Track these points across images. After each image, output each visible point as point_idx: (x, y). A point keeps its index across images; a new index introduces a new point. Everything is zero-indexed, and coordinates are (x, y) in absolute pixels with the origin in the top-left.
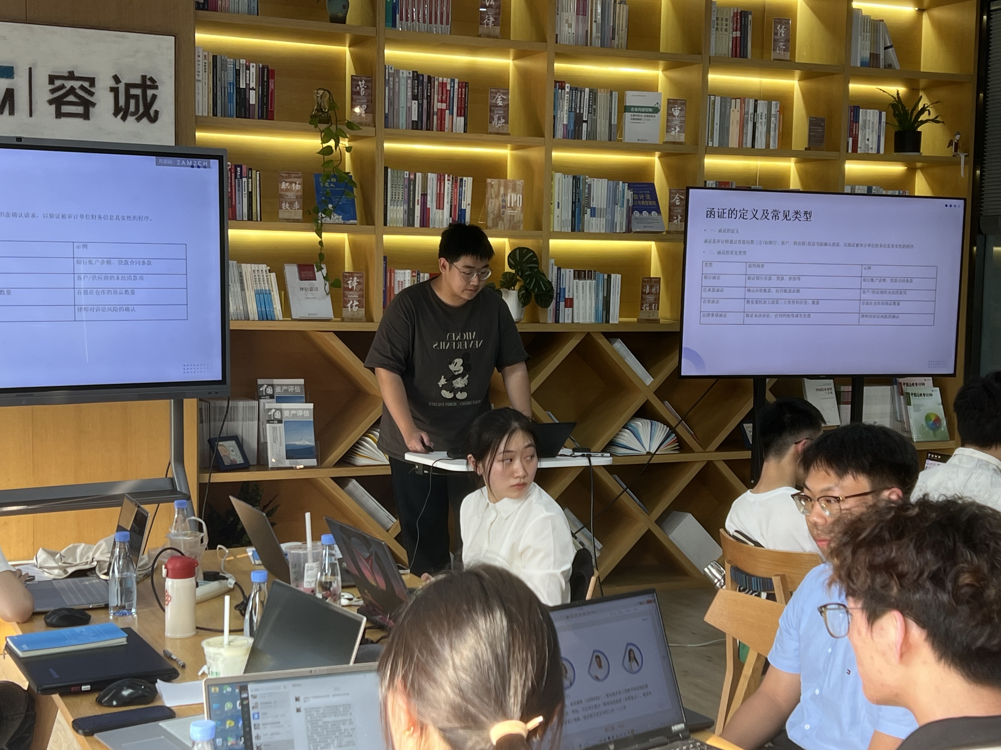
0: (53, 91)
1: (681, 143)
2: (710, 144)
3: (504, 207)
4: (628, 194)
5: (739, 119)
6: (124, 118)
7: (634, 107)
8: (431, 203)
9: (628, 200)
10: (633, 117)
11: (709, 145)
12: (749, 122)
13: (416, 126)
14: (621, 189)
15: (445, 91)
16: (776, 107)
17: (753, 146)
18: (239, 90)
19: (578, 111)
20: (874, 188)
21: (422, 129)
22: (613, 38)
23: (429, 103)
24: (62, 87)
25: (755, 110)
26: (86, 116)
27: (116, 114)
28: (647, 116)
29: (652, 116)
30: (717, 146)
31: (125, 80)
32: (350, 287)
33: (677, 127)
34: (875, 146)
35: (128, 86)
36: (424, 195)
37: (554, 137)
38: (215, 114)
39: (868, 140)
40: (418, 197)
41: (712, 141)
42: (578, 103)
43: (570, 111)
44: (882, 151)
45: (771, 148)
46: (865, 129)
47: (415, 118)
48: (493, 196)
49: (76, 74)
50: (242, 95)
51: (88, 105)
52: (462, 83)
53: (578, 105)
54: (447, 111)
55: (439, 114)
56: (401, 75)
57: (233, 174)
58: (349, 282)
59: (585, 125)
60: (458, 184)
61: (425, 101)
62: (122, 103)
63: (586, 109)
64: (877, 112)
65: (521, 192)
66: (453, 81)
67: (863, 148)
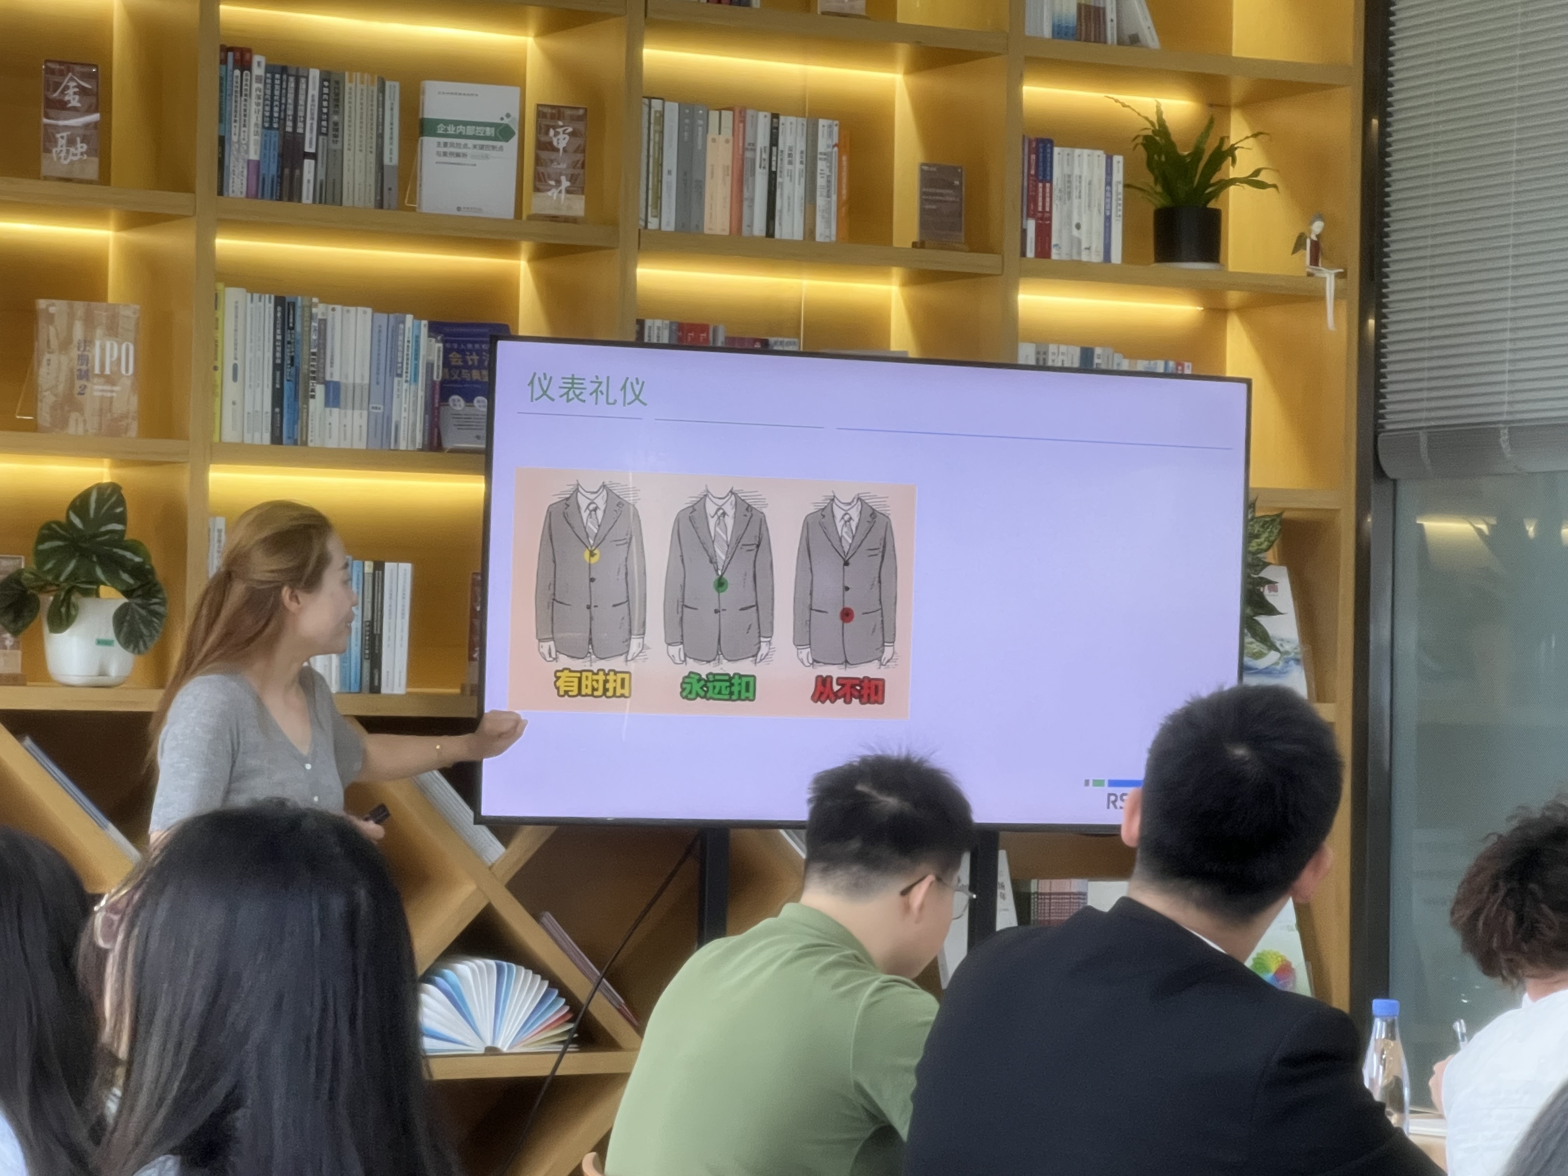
1: (573, 220)
2: (653, 224)
3: (85, 375)
4: (429, 348)
5: (729, 163)
7: (447, 122)
9: (430, 367)
10: (442, 149)
11: (650, 226)
12: (758, 170)
14: (408, 335)
16: (830, 134)
17: (770, 233)
19: (289, 129)
20: (1098, 351)
25: (774, 141)
28: (482, 147)
29: (494, 147)
30: (671, 228)
33: (563, 178)
34: (1097, 244)
37: (221, 192)
39: (1078, 226)
41: (659, 215)
42: (290, 107)
43: (268, 124)
44: (1116, 256)
45: (819, 238)
46: (1070, 198)
48: (54, 343)
53: (290, 112)
59: (308, 164)
63: (312, 123)
64: (1099, 156)
67: (1065, 249)
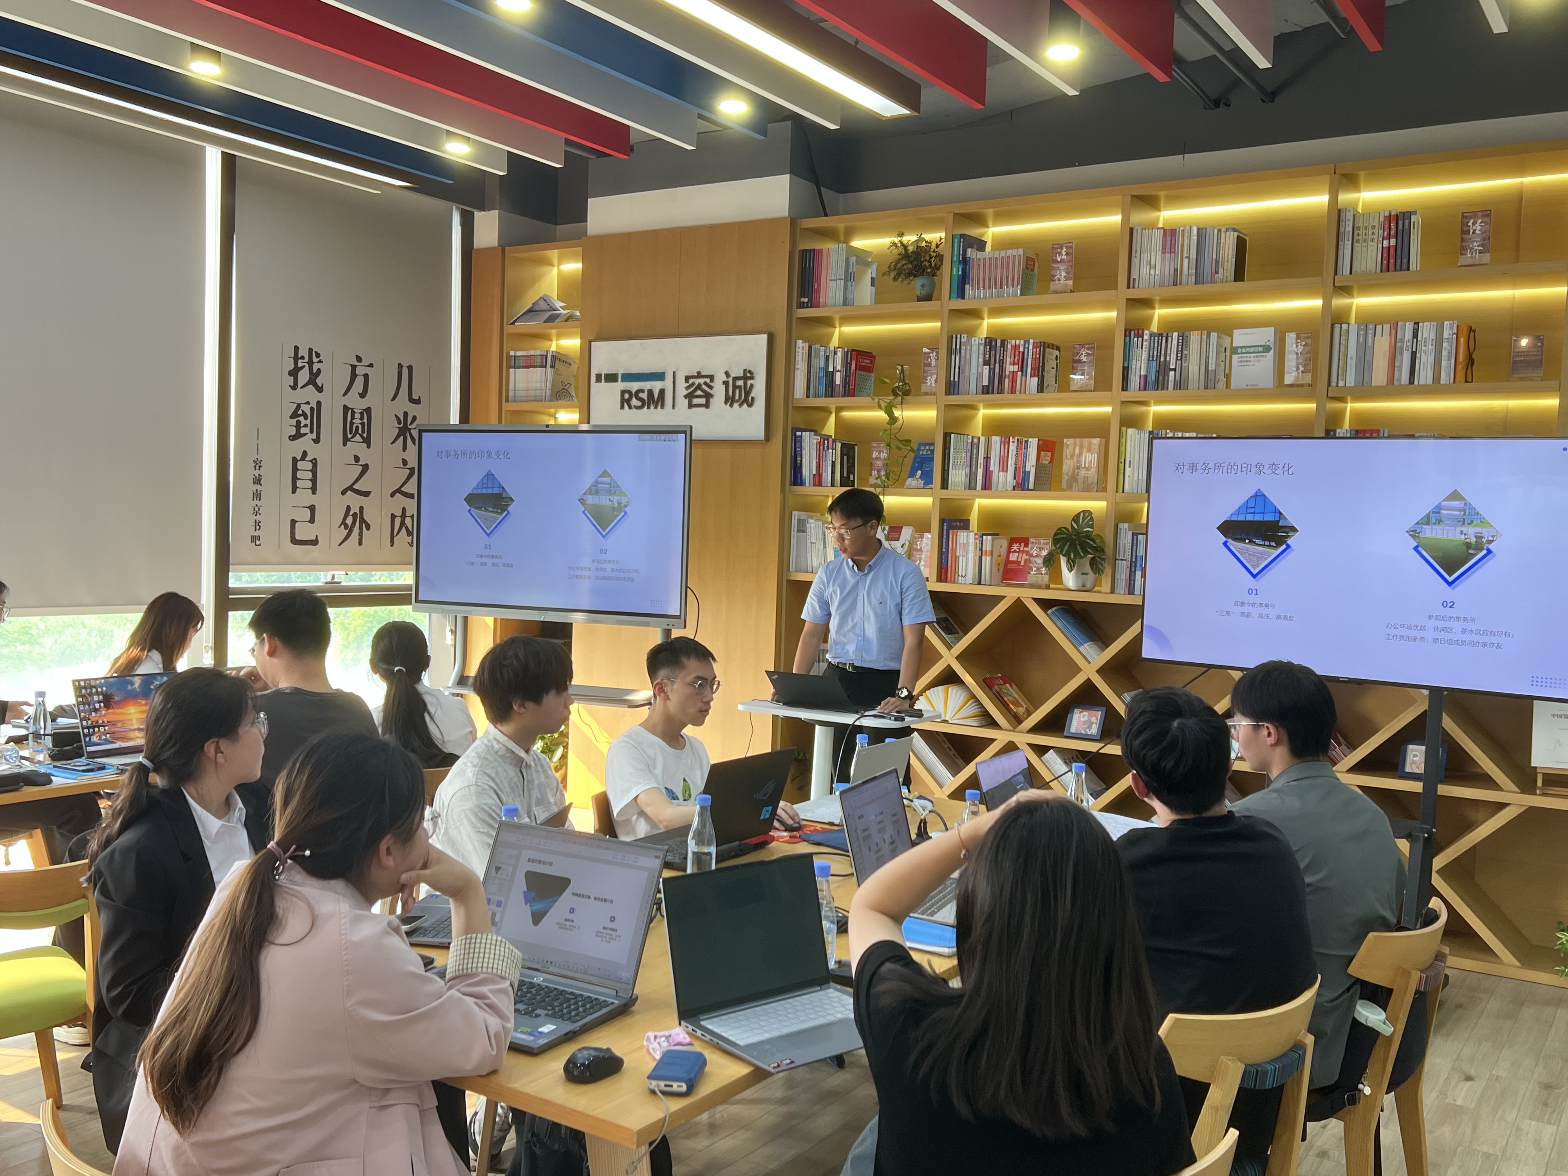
0: (687, 388)
1: (1305, 385)
2: (1341, 384)
3: (1079, 468)
5: (1389, 349)
6: (731, 405)
7: (1242, 347)
8: (994, 466)
10: (1240, 359)
11: (1339, 385)
12: (1405, 352)
13: (986, 390)
15: (1017, 353)
16: (1450, 328)
17: (1411, 382)
18: (827, 372)
19: (1162, 359)
21: (993, 393)
22: (1217, 272)
23: (1002, 368)
24: (693, 384)
25: (1415, 335)
26: (707, 405)
27: (726, 403)
28: (1257, 357)
29: (1262, 356)
30: (1352, 384)
31: (733, 375)
32: (919, 548)
33: (1300, 366)
35: (735, 379)
36: (987, 458)
37: (1124, 390)
38: (808, 396)
40: (981, 460)
41: (1344, 379)
42: (1163, 351)
43: (1150, 359)
45: (1442, 382)
47: (985, 383)
48: (1069, 456)
49: (703, 374)
50: (830, 376)
51: (708, 396)
52: (1037, 343)
53: (1162, 353)
54: (1019, 373)
55: (1011, 375)
56: (973, 343)
57: (822, 447)
58: (918, 543)
59: (1172, 373)
60: (1023, 446)
61: (997, 365)
62: (731, 393)
63: (1174, 356)
65: (1096, 450)
66: (1027, 342)
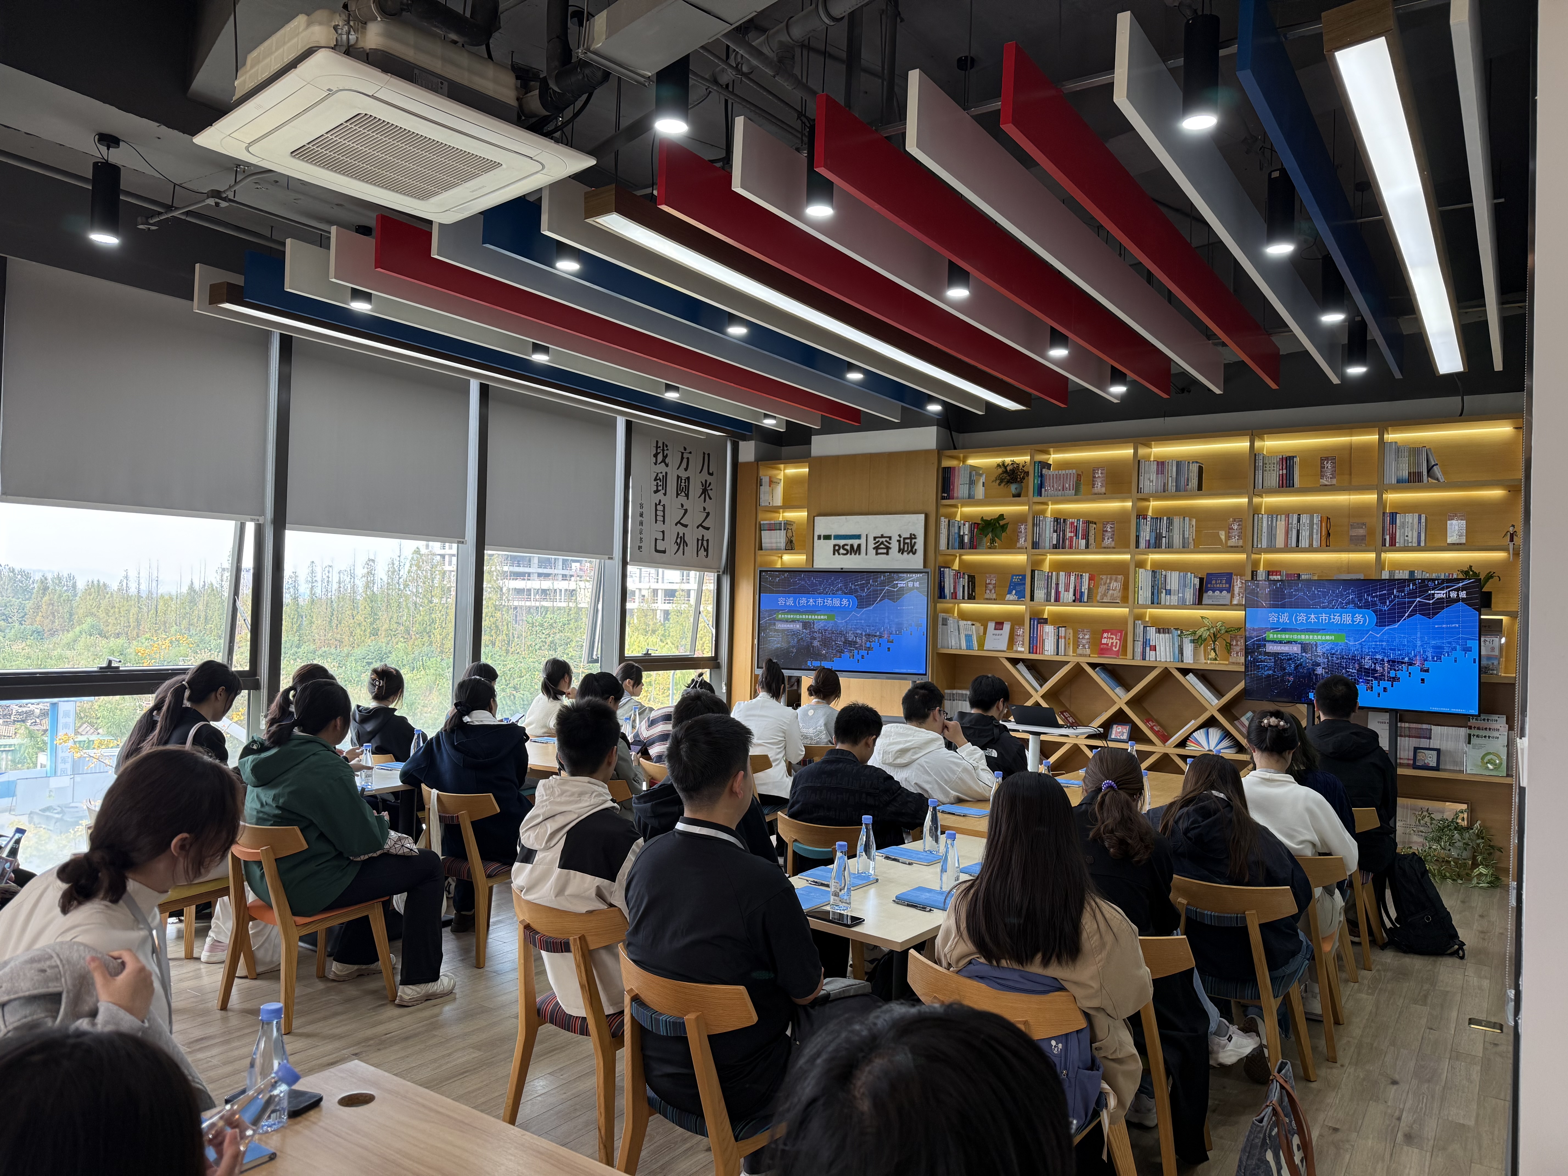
0: (875, 544)
1: (1240, 547)
2: (1259, 546)
4: (1195, 580)
5: (1285, 528)
6: (902, 553)
8: (1061, 588)
9: (1195, 584)
12: (1294, 529)
13: (1055, 547)
14: (1189, 577)
15: (1073, 526)
16: (1316, 514)
17: (1298, 546)
18: (959, 535)
19: (1158, 531)
20: (1416, 571)
21: (1059, 548)
22: (1188, 485)
23: (1064, 535)
24: (878, 541)
25: (1299, 521)
26: (887, 553)
27: (899, 552)
30: (1266, 546)
31: (903, 536)
32: (1019, 634)
33: (1236, 536)
34: (1415, 540)
35: (905, 539)
36: (1057, 584)
37: (1138, 547)
38: (948, 548)
39: (1407, 536)
40: (1054, 585)
41: (1263, 544)
43: (1151, 531)
44: (1423, 544)
45: (1314, 544)
46: (1403, 528)
47: (1055, 542)
49: (885, 535)
50: (961, 538)
51: (888, 548)
52: (1084, 521)
53: (1158, 527)
54: (1075, 537)
55: (1070, 539)
56: (1047, 519)
57: (956, 577)
58: (1018, 631)
59: (1164, 539)
60: (1079, 576)
61: (1061, 533)
62: (902, 547)
63: (1164, 529)
64: (1416, 515)
65: (1121, 581)
66: (1078, 520)
67: (1402, 543)
